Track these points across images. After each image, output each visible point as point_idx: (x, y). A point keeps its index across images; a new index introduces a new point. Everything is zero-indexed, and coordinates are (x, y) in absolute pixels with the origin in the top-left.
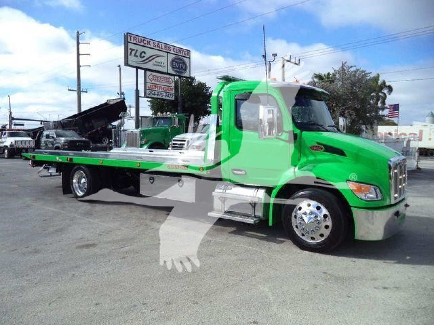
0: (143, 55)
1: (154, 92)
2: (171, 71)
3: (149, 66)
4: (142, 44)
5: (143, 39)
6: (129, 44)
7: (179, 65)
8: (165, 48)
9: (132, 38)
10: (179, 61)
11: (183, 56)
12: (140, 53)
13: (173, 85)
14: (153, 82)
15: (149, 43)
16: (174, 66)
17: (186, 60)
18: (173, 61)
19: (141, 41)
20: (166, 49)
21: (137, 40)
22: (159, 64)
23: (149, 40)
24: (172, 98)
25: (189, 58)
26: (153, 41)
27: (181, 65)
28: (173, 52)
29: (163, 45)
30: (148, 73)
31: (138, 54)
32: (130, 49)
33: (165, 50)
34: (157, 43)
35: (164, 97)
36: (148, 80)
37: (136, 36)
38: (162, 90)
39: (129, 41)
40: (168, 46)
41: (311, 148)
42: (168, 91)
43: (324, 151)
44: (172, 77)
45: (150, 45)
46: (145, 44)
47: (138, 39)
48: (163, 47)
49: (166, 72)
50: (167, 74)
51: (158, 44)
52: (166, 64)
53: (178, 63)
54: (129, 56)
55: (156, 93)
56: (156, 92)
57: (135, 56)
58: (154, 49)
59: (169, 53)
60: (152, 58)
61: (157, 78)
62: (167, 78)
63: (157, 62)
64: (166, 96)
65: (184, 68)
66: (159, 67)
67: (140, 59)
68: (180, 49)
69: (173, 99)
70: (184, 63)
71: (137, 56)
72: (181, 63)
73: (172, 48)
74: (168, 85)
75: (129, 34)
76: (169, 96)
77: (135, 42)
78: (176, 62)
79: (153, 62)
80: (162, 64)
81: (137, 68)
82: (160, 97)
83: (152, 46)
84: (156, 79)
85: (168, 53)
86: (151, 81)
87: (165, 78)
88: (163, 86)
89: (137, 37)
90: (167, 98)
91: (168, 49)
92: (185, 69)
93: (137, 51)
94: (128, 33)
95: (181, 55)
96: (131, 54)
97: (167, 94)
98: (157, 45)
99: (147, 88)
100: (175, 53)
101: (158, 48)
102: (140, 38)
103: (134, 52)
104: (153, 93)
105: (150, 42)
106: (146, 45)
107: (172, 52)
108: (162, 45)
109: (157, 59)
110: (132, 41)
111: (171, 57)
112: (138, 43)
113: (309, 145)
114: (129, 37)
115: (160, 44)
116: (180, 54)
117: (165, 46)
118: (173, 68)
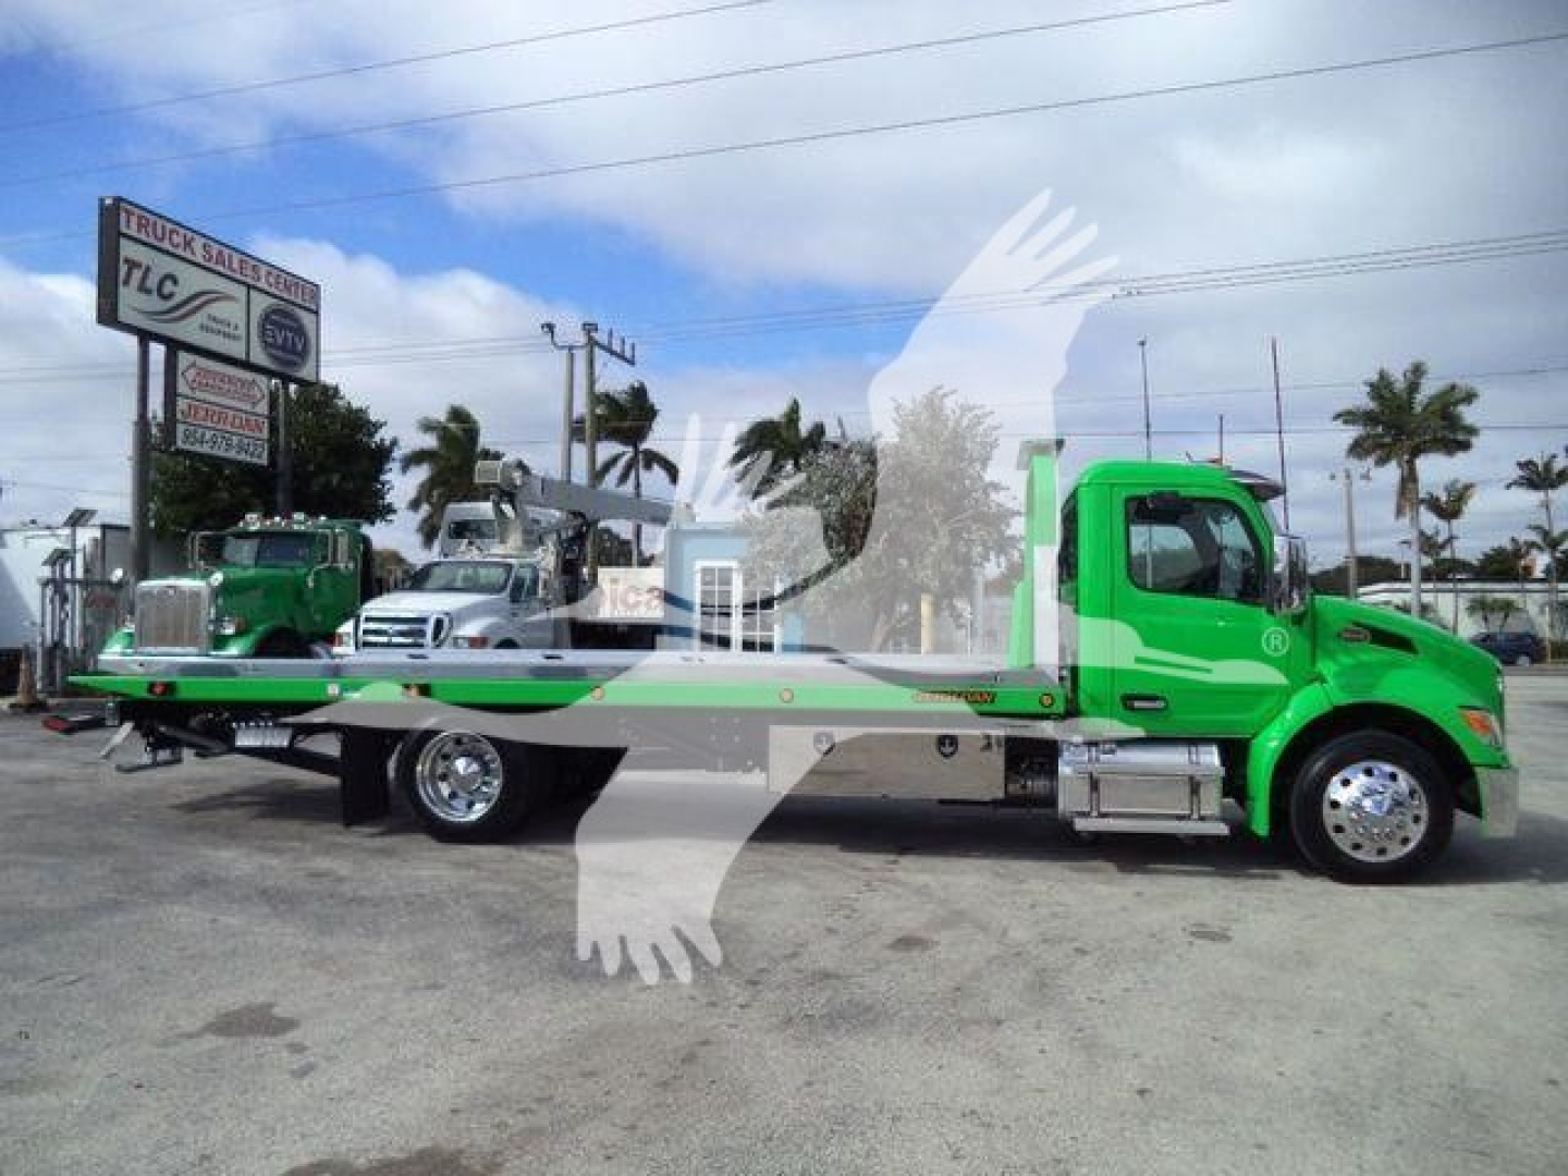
0: (168, 287)
1: (200, 431)
2: (259, 357)
3: (188, 331)
4: (166, 245)
5: (169, 226)
6: (123, 242)
7: (286, 338)
8: (241, 268)
9: (134, 220)
10: (283, 321)
11: (300, 307)
12: (156, 280)
13: (263, 408)
14: (198, 394)
15: (188, 244)
16: (270, 340)
17: (307, 319)
18: (266, 318)
19: (164, 234)
20: (246, 272)
21: (150, 229)
22: (219, 327)
23: (189, 234)
24: (259, 457)
25: (316, 313)
26: (203, 240)
27: (290, 335)
28: (266, 287)
29: (236, 258)
30: (184, 359)
31: (152, 282)
32: (127, 261)
33: (238, 276)
34: (215, 248)
35: (232, 454)
36: (182, 388)
37: (147, 215)
38: (229, 428)
39: (124, 229)
40: (253, 263)
41: (1339, 635)
42: (247, 432)
43: (1372, 642)
44: (262, 380)
45: (193, 253)
46: (177, 246)
47: (155, 224)
48: (236, 265)
49: (243, 356)
50: (246, 365)
51: (220, 253)
52: (242, 331)
53: (281, 327)
54: (122, 289)
55: (208, 437)
56: (208, 435)
57: (143, 288)
58: (204, 268)
59: (255, 288)
60: (197, 302)
61: (211, 382)
62: (243, 383)
63: (214, 319)
64: (241, 448)
65: (300, 347)
66: (221, 338)
67: (155, 303)
68: (289, 278)
69: (264, 461)
70: (300, 331)
71: (148, 292)
72: (291, 329)
73: (263, 270)
74: (248, 407)
75: (122, 205)
76: (251, 449)
77: (143, 237)
78: (274, 323)
79: (200, 318)
80: (231, 330)
81: (145, 337)
82: (221, 453)
83: (199, 259)
84: (207, 385)
85: (249, 287)
86: (193, 389)
87: (239, 380)
88: (231, 413)
89: (152, 218)
90: (242, 457)
91: (249, 272)
92: (303, 354)
93: (148, 269)
94: (118, 200)
95: (292, 298)
96: (126, 282)
97: (246, 441)
98: (214, 253)
99: (179, 416)
100: (273, 290)
101: (220, 268)
102: (160, 222)
103: (137, 274)
104: (198, 435)
105: (192, 239)
106: (180, 251)
107: (262, 284)
108: (230, 257)
109: (218, 309)
110: (133, 232)
111: (261, 303)
112: (151, 240)
113: (1336, 629)
114: (123, 215)
115: (226, 252)
116: (285, 296)
117: (241, 261)
118: (266, 345)
